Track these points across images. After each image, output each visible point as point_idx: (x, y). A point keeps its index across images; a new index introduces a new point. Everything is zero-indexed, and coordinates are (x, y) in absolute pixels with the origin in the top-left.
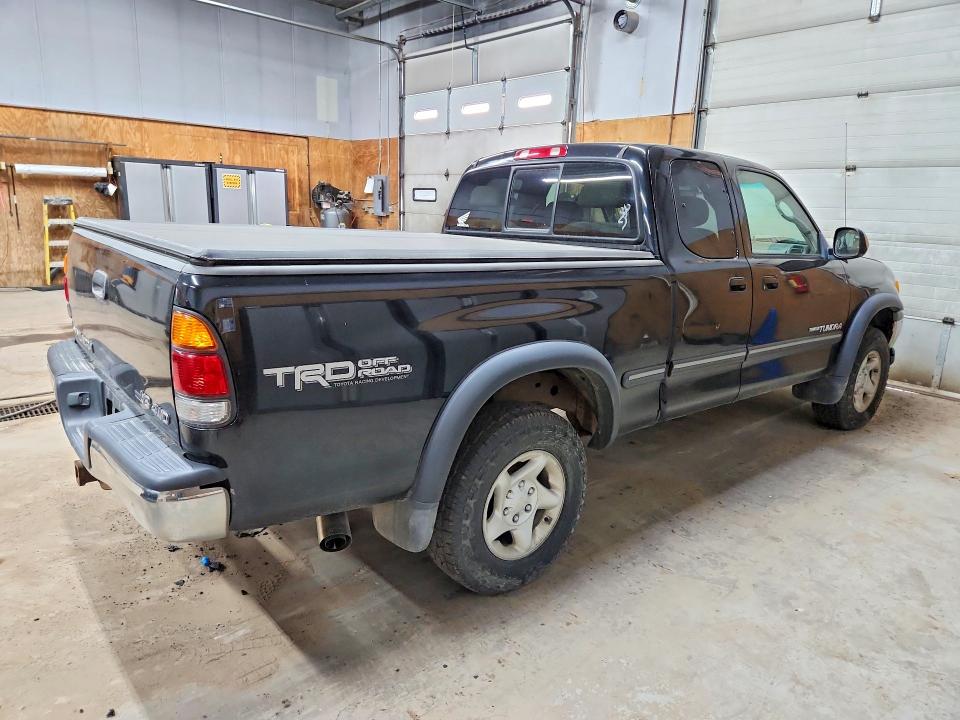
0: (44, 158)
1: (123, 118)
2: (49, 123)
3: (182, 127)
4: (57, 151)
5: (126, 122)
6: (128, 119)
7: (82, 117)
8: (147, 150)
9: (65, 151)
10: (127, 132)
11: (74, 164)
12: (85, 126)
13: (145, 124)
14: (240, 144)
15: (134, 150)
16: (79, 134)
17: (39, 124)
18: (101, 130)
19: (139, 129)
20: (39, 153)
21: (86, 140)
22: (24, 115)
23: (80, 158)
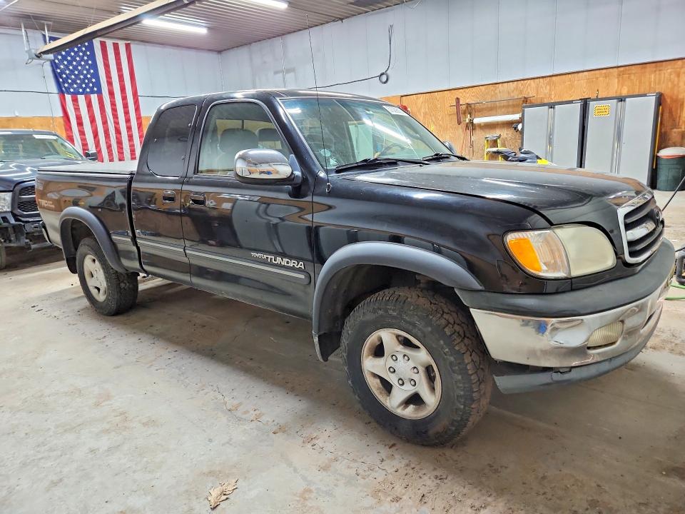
0: (494, 112)
1: (539, 78)
2: (497, 91)
3: (580, 74)
4: (500, 107)
5: (541, 80)
6: (543, 77)
7: (515, 83)
8: (553, 97)
9: (504, 106)
10: (542, 87)
11: (508, 113)
12: (516, 88)
13: (554, 78)
14: (629, 78)
15: (544, 98)
16: (512, 94)
17: (493, 93)
18: (525, 89)
19: (549, 83)
20: (491, 110)
21: (516, 97)
22: (486, 89)
23: (511, 110)
